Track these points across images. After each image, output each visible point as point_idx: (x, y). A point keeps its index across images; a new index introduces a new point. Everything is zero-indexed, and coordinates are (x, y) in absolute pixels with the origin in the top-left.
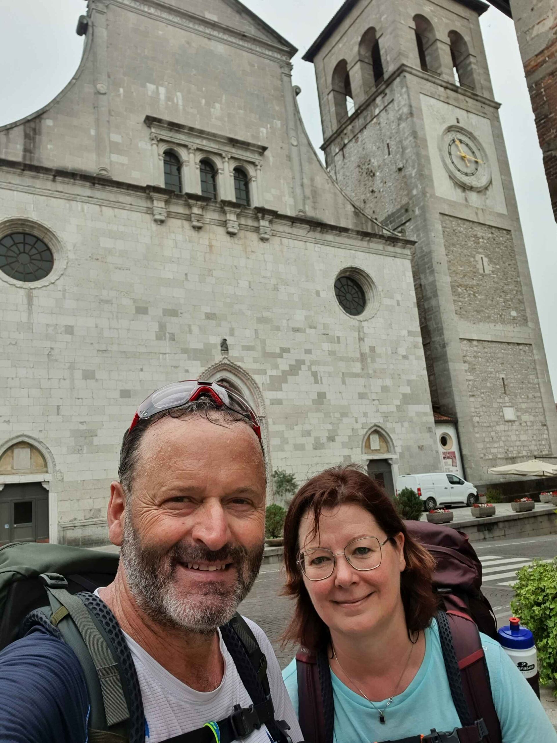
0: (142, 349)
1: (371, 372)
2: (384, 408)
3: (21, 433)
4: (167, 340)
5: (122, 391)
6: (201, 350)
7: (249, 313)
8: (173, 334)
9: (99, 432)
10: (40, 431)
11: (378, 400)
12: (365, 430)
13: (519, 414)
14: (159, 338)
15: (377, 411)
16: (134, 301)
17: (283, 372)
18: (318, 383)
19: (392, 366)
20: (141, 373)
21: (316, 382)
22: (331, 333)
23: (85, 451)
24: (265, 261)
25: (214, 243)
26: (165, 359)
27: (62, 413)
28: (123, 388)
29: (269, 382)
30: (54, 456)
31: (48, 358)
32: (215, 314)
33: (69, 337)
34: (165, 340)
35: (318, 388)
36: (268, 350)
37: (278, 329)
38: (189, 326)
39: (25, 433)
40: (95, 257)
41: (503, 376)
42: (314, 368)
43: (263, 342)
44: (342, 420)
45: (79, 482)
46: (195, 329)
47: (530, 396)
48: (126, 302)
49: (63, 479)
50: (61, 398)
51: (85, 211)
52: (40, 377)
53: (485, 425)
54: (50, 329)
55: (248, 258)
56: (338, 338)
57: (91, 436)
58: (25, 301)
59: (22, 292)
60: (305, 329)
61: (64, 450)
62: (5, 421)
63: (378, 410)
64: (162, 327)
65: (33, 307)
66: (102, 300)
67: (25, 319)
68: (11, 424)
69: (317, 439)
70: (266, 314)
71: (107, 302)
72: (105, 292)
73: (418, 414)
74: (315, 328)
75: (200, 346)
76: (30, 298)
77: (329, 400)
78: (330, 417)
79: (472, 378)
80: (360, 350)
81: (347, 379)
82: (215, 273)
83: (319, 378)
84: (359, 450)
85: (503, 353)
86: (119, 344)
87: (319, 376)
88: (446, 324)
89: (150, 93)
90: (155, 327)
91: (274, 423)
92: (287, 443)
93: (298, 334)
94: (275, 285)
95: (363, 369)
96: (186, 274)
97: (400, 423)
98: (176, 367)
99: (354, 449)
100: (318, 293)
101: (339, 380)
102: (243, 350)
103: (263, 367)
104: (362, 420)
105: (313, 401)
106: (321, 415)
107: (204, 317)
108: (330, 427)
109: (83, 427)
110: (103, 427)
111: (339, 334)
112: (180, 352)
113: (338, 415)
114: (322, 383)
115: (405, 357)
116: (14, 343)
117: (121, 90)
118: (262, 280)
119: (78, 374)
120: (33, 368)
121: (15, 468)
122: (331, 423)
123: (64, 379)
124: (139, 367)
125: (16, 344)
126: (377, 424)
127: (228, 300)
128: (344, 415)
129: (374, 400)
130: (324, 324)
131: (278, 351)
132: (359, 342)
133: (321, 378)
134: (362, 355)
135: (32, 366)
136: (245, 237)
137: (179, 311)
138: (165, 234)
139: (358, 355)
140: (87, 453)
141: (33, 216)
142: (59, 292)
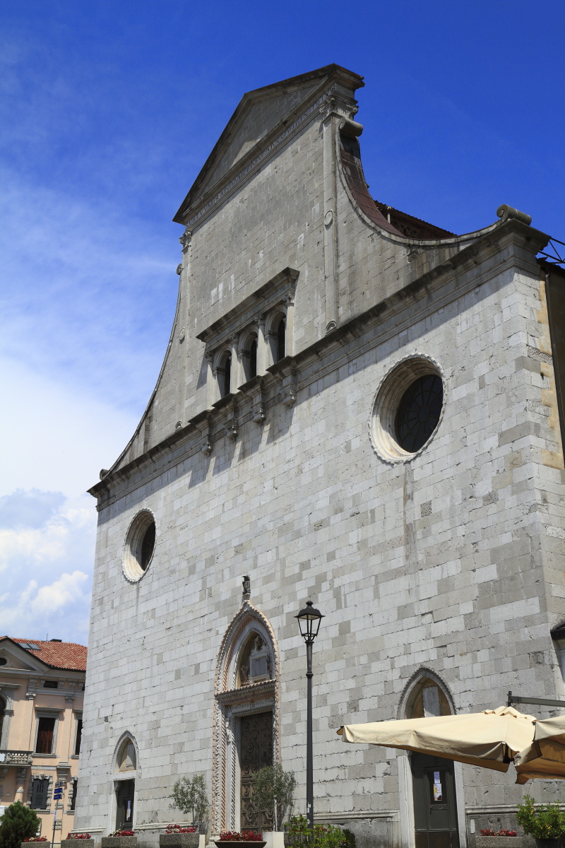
0: (191, 618)
2: (441, 629)
3: (126, 729)
4: (206, 598)
5: (176, 673)
6: (229, 600)
8: (211, 589)
9: (162, 724)
10: (135, 726)
11: (431, 612)
12: (405, 681)
14: (201, 599)
15: (428, 637)
16: (188, 561)
17: (301, 602)
18: (341, 607)
19: (461, 531)
20: (188, 647)
22: (363, 509)
23: (153, 745)
25: (247, 446)
26: (204, 624)
28: (177, 669)
29: (284, 625)
30: (140, 753)
31: (143, 648)
32: (243, 545)
35: (340, 616)
40: (170, 527)
42: (336, 583)
44: (370, 667)
45: (149, 779)
49: (141, 776)
50: (146, 690)
51: (169, 479)
52: (138, 669)
56: (373, 512)
57: (158, 728)
58: (136, 595)
59: (135, 587)
60: (330, 519)
61: (144, 744)
62: (121, 718)
63: (430, 634)
64: (204, 583)
66: (171, 572)
67: (135, 614)
68: (123, 720)
69: (334, 709)
71: (174, 572)
72: (172, 562)
73: (511, 625)
74: (341, 510)
77: (354, 634)
78: (354, 665)
81: (381, 587)
82: (245, 488)
83: (342, 597)
86: (177, 618)
87: (342, 593)
90: (200, 586)
93: (321, 532)
94: (299, 467)
95: (407, 557)
96: (223, 505)
97: (469, 655)
98: (210, 630)
100: (348, 448)
101: (369, 593)
102: (263, 585)
103: (281, 603)
104: (402, 662)
105: (333, 641)
106: (341, 664)
107: (233, 554)
108: (351, 684)
110: (164, 718)
111: (377, 504)
112: (214, 610)
113: (364, 660)
114: (346, 607)
115: (491, 498)
117: (196, 320)
118: (287, 468)
119: (155, 661)
120: (135, 660)
121: (127, 765)
123: (149, 669)
124: (188, 640)
125: (130, 640)
126: (426, 665)
127: (254, 519)
128: (374, 656)
129: (423, 615)
130: (353, 497)
131: (298, 570)
132: (404, 504)
133: (345, 597)
134: (408, 528)
137: (216, 557)
139: (401, 532)
140: (155, 748)
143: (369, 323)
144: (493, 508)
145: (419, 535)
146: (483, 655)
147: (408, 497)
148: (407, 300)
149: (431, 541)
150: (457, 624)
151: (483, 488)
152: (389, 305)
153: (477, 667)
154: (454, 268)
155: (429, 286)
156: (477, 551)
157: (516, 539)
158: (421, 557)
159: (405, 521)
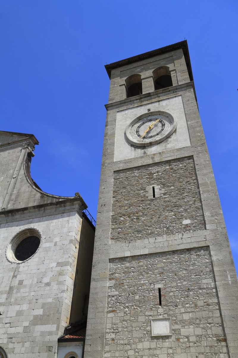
2: (12, 331)
11: (10, 323)
13: (176, 327)
19: (33, 293)
41: (160, 286)
63: (6, 332)
73: (43, 334)
79: (117, 293)
85: (164, 262)
88: (97, 250)
95: (7, 299)
97: (21, 343)
115: (48, 284)
129: (6, 323)
132: (12, 279)
134: (11, 288)
143: (19, 212)
144: (48, 288)
145: (15, 291)
146: (27, 344)
147: (14, 276)
148: (36, 209)
149: (19, 295)
150: (20, 330)
151: (46, 280)
152: (29, 209)
153: (23, 349)
154: (56, 205)
155: (46, 208)
156: (37, 303)
157: (54, 301)
158: (13, 300)
159: (10, 285)
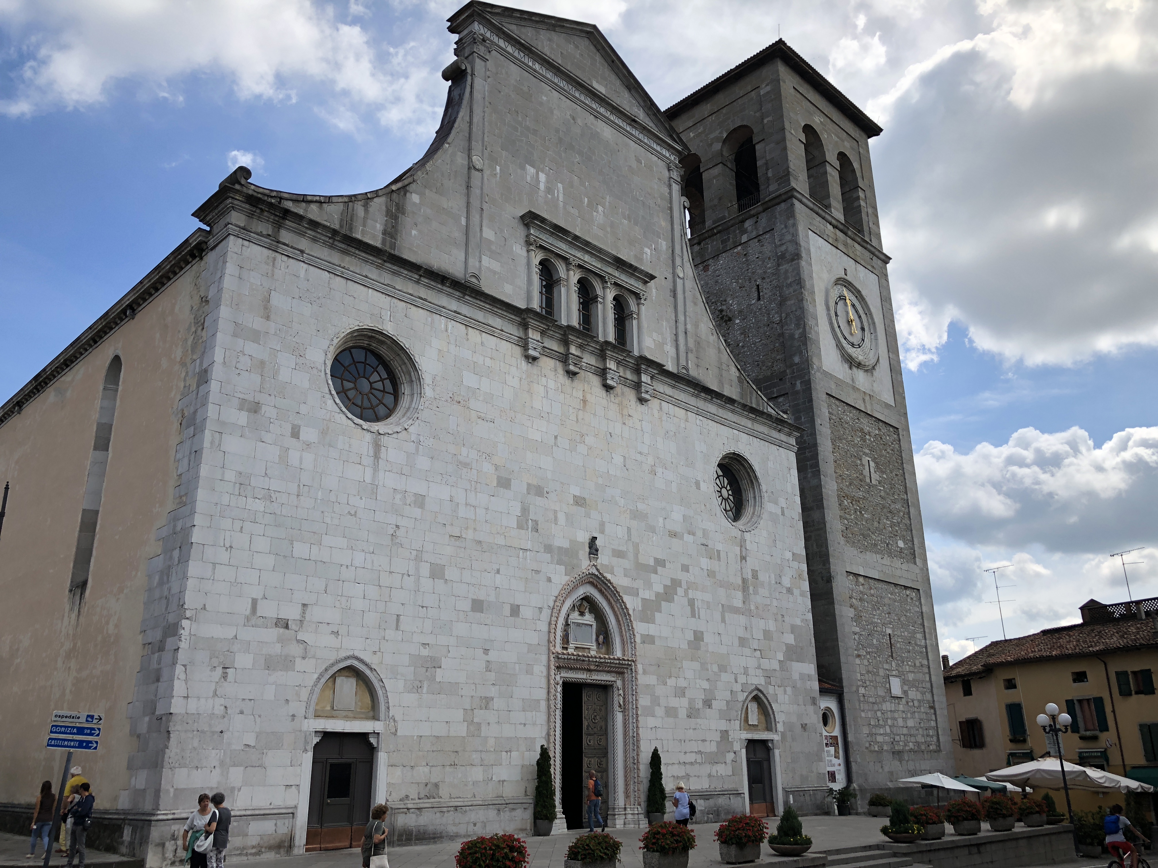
0: (501, 541)
1: (753, 607)
2: (766, 664)
3: (351, 653)
4: (530, 530)
5: (474, 601)
6: (567, 549)
7: (622, 502)
8: (536, 522)
9: (444, 663)
10: (375, 653)
11: (760, 650)
12: (746, 694)
13: (906, 688)
14: (520, 527)
15: (759, 667)
16: (497, 467)
17: (658, 594)
18: (695, 617)
19: (775, 603)
20: (497, 575)
21: (693, 615)
22: (710, 544)
23: (425, 690)
24: (642, 430)
25: (588, 397)
26: (525, 559)
27: (402, 627)
28: (475, 597)
29: (640, 609)
30: (389, 694)
31: (392, 540)
32: (584, 499)
33: (417, 512)
34: (527, 529)
35: (694, 624)
36: (642, 560)
37: (652, 529)
38: (555, 512)
39: (357, 654)
40: (456, 399)
41: (889, 631)
42: (691, 594)
43: (636, 546)
44: (720, 675)
45: (415, 737)
46: (562, 518)
47: (918, 664)
48: (487, 468)
49: (396, 731)
50: (403, 604)
51: (449, 331)
52: (380, 568)
53: (871, 700)
54: (398, 496)
55: (624, 424)
56: (718, 552)
57: (434, 667)
58: (371, 453)
59: (368, 436)
60: (683, 534)
61: (401, 684)
62: (333, 632)
63: (760, 665)
64: (525, 510)
65: (380, 460)
66: (460, 462)
67: (368, 480)
68: (340, 637)
69: (691, 701)
70: (641, 506)
71: (466, 465)
72: (464, 451)
73: (802, 676)
74: (694, 534)
75: (566, 544)
76: (377, 447)
77: (707, 644)
78: (708, 670)
79: (857, 629)
80: (742, 574)
81: (727, 615)
82: (587, 439)
83: (696, 609)
84: (738, 723)
85: (890, 598)
86: (475, 529)
87: (696, 606)
88: (832, 549)
89: (529, 179)
90: (517, 510)
91: (645, 672)
92: (659, 705)
93: (675, 540)
94: (652, 466)
95: (744, 602)
96: (556, 437)
97: (782, 688)
98: (538, 572)
99: (732, 722)
100: (697, 484)
101: (718, 616)
102: (613, 556)
103: (635, 585)
104: (742, 679)
105: (689, 643)
106: (696, 665)
107: (572, 502)
108: (706, 685)
109: (425, 652)
110: (449, 655)
111: (719, 547)
112: (543, 550)
113: (715, 668)
114: (699, 618)
115: (789, 591)
116: (353, 512)
117: (498, 168)
118: (639, 457)
119: (425, 569)
120: (373, 553)
121: (335, 708)
122: (708, 680)
123: (409, 576)
124: (495, 567)
125: (355, 515)
126: (759, 687)
127: (600, 481)
128: (723, 668)
129: (755, 650)
130: (704, 530)
131: (652, 562)
132: (741, 562)
133: (699, 609)
134: (744, 581)
135: (371, 551)
136: (623, 393)
137: (546, 489)
138: (535, 377)
139: (740, 582)
140: (428, 693)
141: (389, 328)
142: (412, 443)
145: (751, 589)
147: (743, 558)
149: (758, 599)
151: (786, 581)
156: (783, 621)
